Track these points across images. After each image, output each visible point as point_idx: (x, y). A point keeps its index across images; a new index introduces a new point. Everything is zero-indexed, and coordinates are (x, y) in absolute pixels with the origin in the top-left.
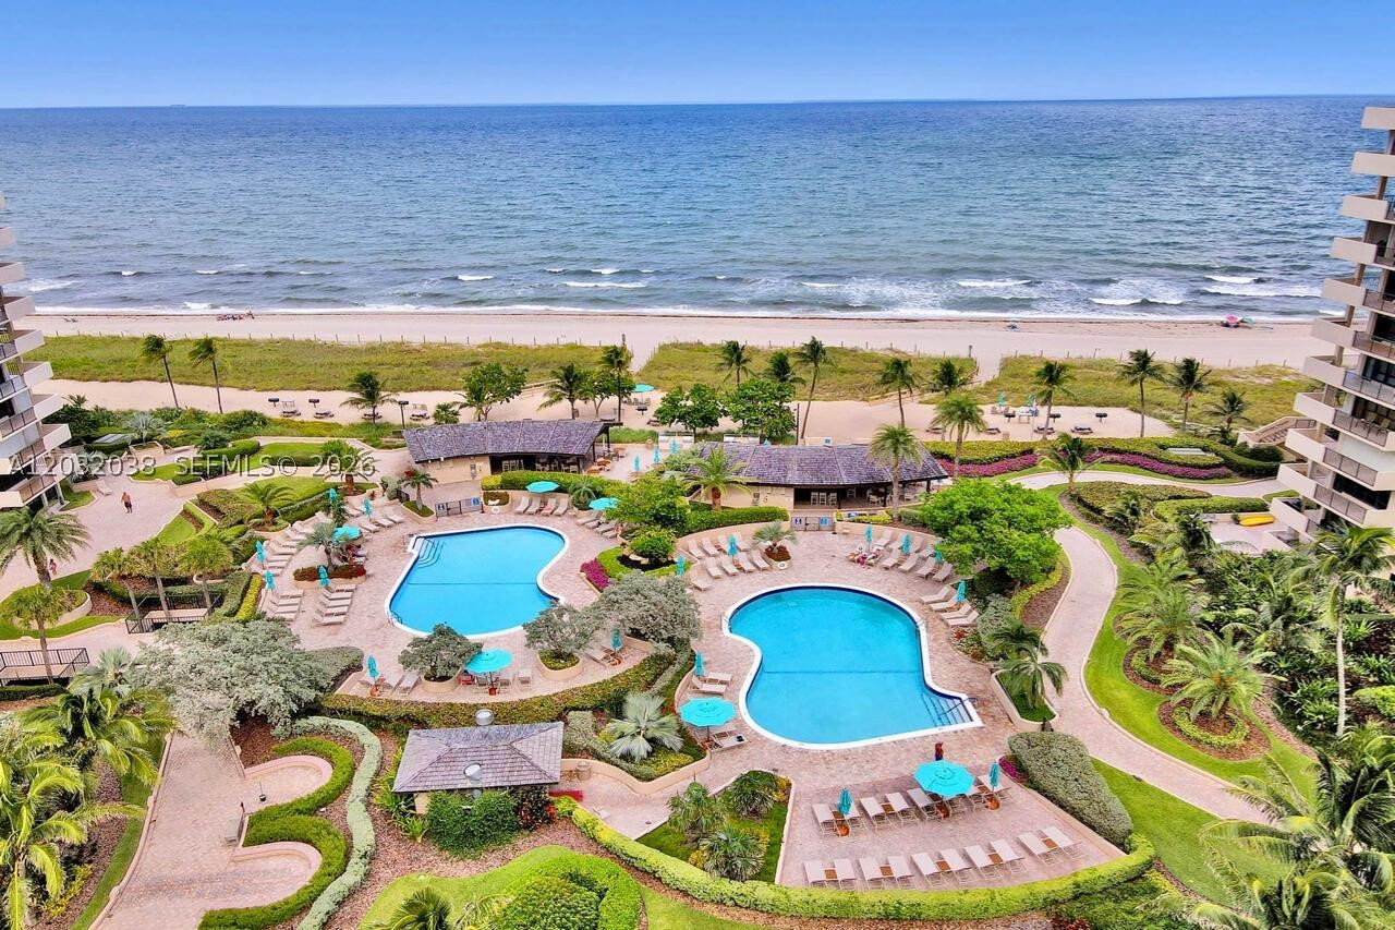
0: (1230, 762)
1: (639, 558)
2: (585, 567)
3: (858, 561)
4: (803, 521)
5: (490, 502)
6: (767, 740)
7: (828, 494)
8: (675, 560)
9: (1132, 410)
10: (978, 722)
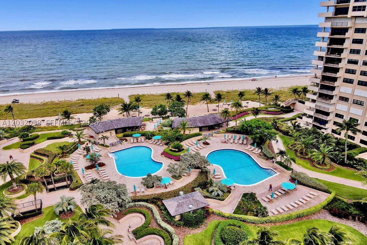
0: (330, 172)
1: (175, 150)
2: (162, 154)
3: (224, 143)
4: (205, 135)
5: (123, 141)
6: (239, 186)
7: (206, 128)
8: (184, 148)
9: (251, 101)
10: (278, 173)
